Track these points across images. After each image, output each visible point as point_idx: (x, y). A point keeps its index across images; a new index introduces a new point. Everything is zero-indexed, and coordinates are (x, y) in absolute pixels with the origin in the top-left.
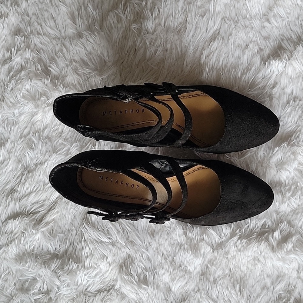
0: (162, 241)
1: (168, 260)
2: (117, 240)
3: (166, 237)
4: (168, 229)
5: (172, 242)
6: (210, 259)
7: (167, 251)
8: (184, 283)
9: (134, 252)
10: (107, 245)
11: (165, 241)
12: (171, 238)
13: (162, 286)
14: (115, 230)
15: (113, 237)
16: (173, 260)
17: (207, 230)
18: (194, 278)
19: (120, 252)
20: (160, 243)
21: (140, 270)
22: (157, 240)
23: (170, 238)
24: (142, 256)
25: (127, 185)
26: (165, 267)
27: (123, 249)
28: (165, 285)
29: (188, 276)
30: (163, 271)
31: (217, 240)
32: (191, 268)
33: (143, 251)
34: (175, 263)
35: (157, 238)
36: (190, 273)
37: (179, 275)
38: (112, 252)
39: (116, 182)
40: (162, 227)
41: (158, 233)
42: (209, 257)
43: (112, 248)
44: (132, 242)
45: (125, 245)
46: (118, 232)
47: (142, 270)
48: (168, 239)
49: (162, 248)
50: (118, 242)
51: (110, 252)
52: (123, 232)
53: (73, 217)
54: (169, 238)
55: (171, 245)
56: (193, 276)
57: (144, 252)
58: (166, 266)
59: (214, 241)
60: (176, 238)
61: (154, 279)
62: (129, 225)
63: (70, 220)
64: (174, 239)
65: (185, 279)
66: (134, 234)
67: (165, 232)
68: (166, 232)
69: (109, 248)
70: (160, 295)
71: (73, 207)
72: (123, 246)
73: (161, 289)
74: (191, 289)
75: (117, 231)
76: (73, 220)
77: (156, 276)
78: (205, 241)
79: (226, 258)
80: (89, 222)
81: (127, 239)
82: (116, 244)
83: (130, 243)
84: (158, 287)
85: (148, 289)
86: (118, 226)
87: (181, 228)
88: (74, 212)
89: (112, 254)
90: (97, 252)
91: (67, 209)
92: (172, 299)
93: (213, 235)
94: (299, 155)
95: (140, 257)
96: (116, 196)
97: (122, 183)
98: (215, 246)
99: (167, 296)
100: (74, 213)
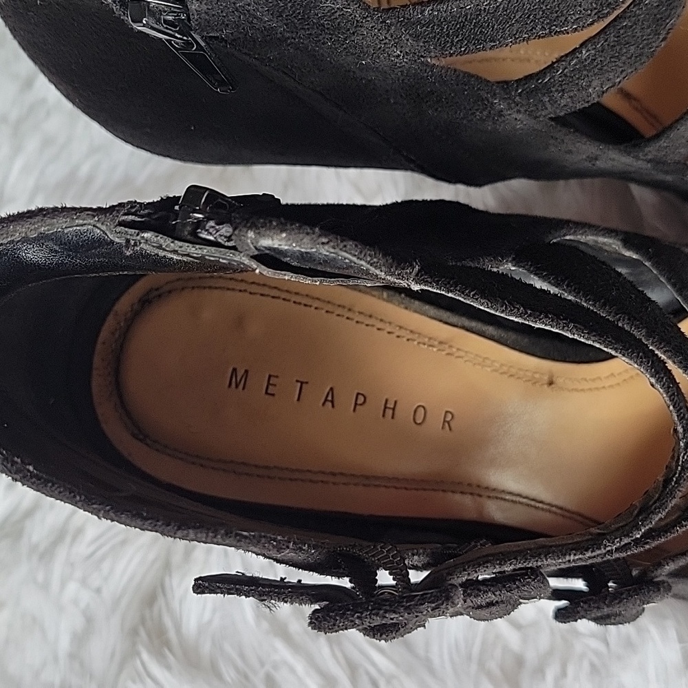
25: (389, 412)
39: (326, 400)
41: (540, 671)
53: (79, 623)
63: (64, 644)
68: (586, 664)
71: (78, 574)
76: (81, 639)
80: (167, 644)
87: (673, 634)
88: (86, 597)
91: (45, 587)
96: (331, 479)
97: (361, 400)
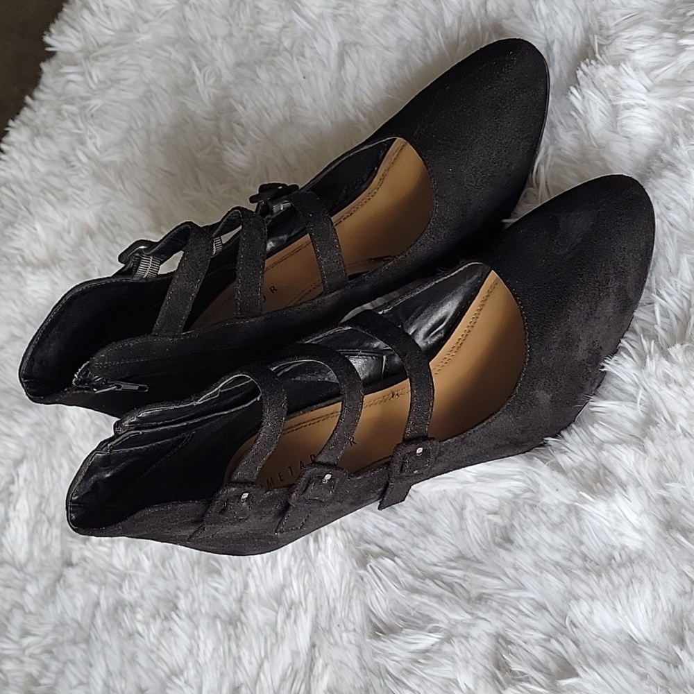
0: (532, 535)
1: (575, 567)
2: (449, 620)
3: (534, 518)
4: (528, 495)
5: (555, 518)
6: (653, 476)
7: (559, 550)
8: (648, 595)
9: (495, 615)
10: (439, 651)
11: (538, 529)
12: (545, 510)
13: (607, 648)
14: (432, 599)
15: (438, 621)
16: (585, 558)
17: (593, 412)
18: (659, 557)
19: (472, 642)
20: (532, 543)
21: (538, 652)
22: (523, 544)
23: (545, 513)
24: (521, 612)
26: (580, 592)
27: (475, 632)
28: (619, 642)
29: (641, 567)
30: (585, 606)
31: (630, 413)
32: (633, 541)
33: (514, 598)
34: (593, 563)
35: (518, 538)
36: (641, 555)
37: (621, 581)
38: (456, 658)
40: (513, 505)
41: (513, 526)
42: (646, 471)
43: (452, 648)
44: (481, 598)
45: (469, 617)
46: (439, 598)
47: (542, 646)
48: (541, 519)
49: (545, 553)
50: (454, 623)
51: (453, 661)
52: (453, 591)
53: (356, 651)
54: (541, 515)
55: (555, 527)
56: (653, 557)
57: (518, 599)
58: (581, 589)
59: (628, 425)
60: (556, 502)
61: (580, 646)
62: (453, 564)
63: (357, 664)
64: (553, 508)
65: (641, 581)
66: (473, 575)
67: (524, 507)
69: (446, 656)
70: (619, 675)
72: (469, 625)
73: (612, 658)
74: (673, 595)
75: (435, 600)
76: (360, 658)
77: (579, 635)
78: (609, 442)
79: (682, 437)
81: (469, 600)
82: (454, 631)
83: (476, 603)
84: (601, 658)
85: (581, 682)
86: (431, 584)
89: (460, 664)
90: (429, 684)
92: (654, 661)
93: (612, 412)
94: (630, 53)
95: (517, 616)
98: (637, 432)
99: (638, 663)
100: (353, 642)
